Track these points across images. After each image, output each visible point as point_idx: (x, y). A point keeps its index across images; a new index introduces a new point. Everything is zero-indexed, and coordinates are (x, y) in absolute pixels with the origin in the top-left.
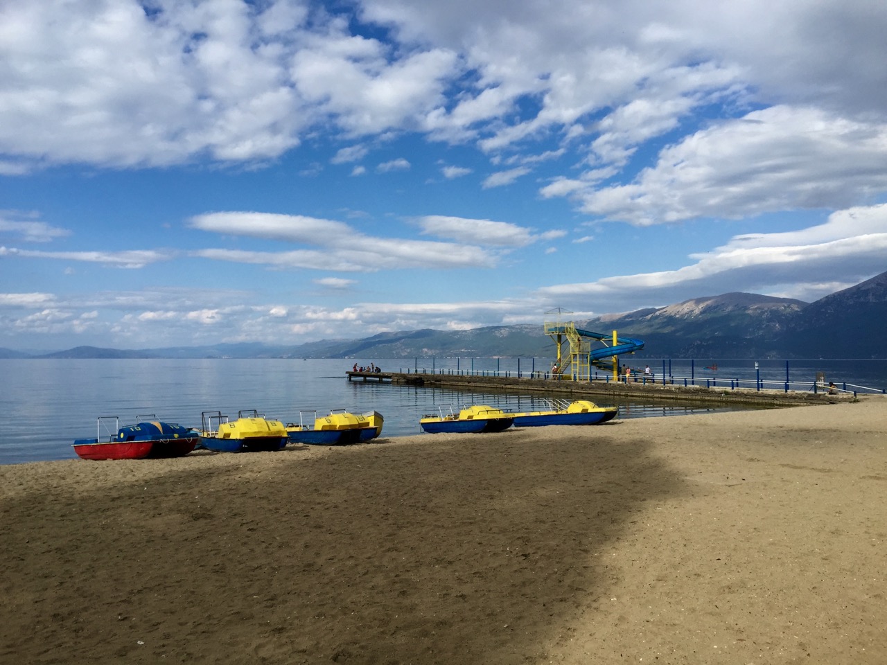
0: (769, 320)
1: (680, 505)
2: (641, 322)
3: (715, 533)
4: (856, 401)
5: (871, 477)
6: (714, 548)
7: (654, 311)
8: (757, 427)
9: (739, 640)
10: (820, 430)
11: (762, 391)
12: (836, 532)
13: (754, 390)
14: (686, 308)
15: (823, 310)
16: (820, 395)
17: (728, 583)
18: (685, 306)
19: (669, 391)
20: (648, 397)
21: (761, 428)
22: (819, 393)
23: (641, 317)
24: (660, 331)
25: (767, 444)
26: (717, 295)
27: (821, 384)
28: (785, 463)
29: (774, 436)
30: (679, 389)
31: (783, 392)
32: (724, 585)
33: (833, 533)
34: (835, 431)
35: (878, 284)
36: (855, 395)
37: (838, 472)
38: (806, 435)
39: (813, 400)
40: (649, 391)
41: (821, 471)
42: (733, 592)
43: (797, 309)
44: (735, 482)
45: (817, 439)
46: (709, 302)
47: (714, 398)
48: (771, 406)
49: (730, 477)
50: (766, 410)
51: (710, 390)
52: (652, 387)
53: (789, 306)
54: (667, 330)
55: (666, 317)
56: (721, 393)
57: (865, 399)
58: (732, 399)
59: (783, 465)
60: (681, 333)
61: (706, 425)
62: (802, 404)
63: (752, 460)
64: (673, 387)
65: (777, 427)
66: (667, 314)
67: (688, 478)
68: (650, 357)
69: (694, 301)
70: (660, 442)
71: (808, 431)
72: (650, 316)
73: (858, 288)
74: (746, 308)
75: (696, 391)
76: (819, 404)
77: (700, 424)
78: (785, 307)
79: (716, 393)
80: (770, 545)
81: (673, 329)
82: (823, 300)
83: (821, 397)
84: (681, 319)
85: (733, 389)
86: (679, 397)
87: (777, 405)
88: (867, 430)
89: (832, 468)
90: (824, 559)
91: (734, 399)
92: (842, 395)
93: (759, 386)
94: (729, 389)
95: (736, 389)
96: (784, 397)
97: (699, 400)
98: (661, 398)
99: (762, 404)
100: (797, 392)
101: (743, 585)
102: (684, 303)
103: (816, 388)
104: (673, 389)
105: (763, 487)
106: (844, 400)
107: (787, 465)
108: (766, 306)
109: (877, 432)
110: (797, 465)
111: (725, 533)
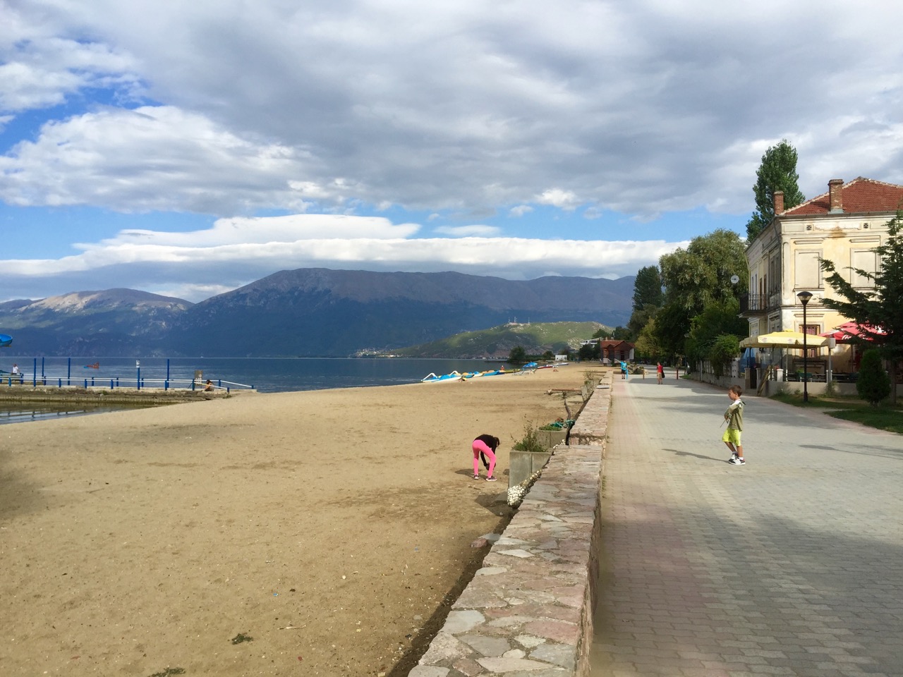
0: (156, 318)
1: (30, 521)
2: (13, 314)
3: (66, 545)
4: (229, 397)
5: (230, 467)
6: (61, 564)
7: (30, 302)
8: (131, 427)
9: (73, 658)
10: (192, 426)
11: (143, 390)
12: (190, 525)
13: (134, 389)
14: (67, 302)
15: (207, 311)
16: (197, 392)
17: (70, 598)
18: (66, 299)
19: (41, 393)
20: (14, 400)
21: (135, 428)
22: (196, 390)
23: (13, 308)
24: (37, 325)
25: (138, 444)
26: (104, 290)
27: (199, 381)
28: (153, 462)
29: (146, 436)
30: (52, 390)
31: (162, 390)
32: (66, 601)
33: (187, 526)
34: (205, 426)
35: (255, 290)
36: (228, 391)
37: (202, 465)
38: (177, 432)
39: (190, 397)
40: (15, 394)
41: (185, 466)
42: (76, 607)
43: (183, 309)
44: (98, 487)
45: (187, 434)
46: (94, 296)
47: (91, 399)
48: (150, 404)
49: (93, 482)
50: (144, 409)
51: (88, 390)
52: (20, 389)
53: (175, 305)
54: (43, 325)
55: (44, 310)
56: (100, 394)
57: (237, 394)
58: (110, 399)
59: (150, 464)
60: (62, 328)
61: (76, 428)
62: (180, 401)
63: (119, 462)
64: (45, 388)
65: (151, 425)
66: (46, 306)
67: (44, 489)
68: (22, 355)
69: (77, 294)
70: (17, 451)
71: (180, 428)
72: (24, 308)
73: (237, 292)
74: (133, 305)
75: (72, 392)
76: (196, 401)
77: (70, 428)
78: (171, 305)
79: (93, 393)
80: (123, 548)
81: (52, 323)
82: (208, 301)
83: (199, 394)
84: (62, 313)
85: (112, 388)
86: (51, 399)
87: (156, 403)
88: (234, 423)
89: (196, 462)
90: (174, 554)
91: (113, 399)
92: (217, 391)
93: (139, 385)
94: (108, 389)
95: (115, 389)
96: (164, 395)
97: (74, 402)
98: (30, 400)
99: (142, 403)
100: (176, 389)
101: (87, 597)
102: (67, 295)
103: (194, 386)
104: (45, 391)
105: (126, 489)
106: (218, 396)
107: (155, 464)
108: (154, 304)
109: (241, 425)
110: (165, 462)
111: (77, 544)
